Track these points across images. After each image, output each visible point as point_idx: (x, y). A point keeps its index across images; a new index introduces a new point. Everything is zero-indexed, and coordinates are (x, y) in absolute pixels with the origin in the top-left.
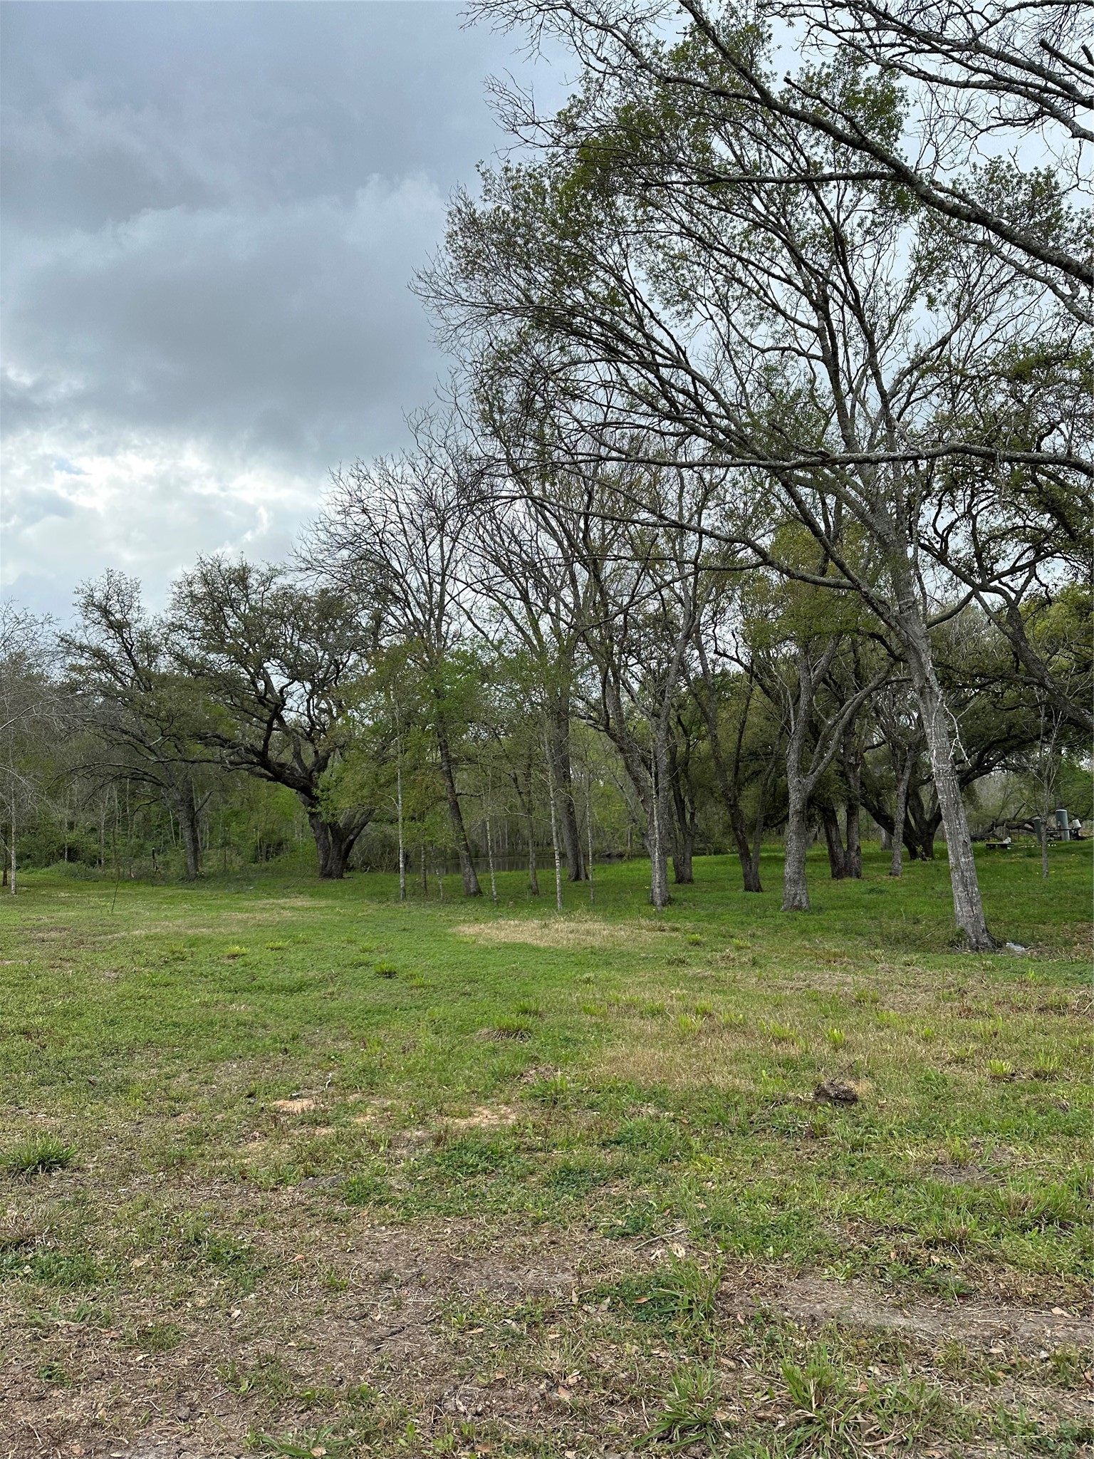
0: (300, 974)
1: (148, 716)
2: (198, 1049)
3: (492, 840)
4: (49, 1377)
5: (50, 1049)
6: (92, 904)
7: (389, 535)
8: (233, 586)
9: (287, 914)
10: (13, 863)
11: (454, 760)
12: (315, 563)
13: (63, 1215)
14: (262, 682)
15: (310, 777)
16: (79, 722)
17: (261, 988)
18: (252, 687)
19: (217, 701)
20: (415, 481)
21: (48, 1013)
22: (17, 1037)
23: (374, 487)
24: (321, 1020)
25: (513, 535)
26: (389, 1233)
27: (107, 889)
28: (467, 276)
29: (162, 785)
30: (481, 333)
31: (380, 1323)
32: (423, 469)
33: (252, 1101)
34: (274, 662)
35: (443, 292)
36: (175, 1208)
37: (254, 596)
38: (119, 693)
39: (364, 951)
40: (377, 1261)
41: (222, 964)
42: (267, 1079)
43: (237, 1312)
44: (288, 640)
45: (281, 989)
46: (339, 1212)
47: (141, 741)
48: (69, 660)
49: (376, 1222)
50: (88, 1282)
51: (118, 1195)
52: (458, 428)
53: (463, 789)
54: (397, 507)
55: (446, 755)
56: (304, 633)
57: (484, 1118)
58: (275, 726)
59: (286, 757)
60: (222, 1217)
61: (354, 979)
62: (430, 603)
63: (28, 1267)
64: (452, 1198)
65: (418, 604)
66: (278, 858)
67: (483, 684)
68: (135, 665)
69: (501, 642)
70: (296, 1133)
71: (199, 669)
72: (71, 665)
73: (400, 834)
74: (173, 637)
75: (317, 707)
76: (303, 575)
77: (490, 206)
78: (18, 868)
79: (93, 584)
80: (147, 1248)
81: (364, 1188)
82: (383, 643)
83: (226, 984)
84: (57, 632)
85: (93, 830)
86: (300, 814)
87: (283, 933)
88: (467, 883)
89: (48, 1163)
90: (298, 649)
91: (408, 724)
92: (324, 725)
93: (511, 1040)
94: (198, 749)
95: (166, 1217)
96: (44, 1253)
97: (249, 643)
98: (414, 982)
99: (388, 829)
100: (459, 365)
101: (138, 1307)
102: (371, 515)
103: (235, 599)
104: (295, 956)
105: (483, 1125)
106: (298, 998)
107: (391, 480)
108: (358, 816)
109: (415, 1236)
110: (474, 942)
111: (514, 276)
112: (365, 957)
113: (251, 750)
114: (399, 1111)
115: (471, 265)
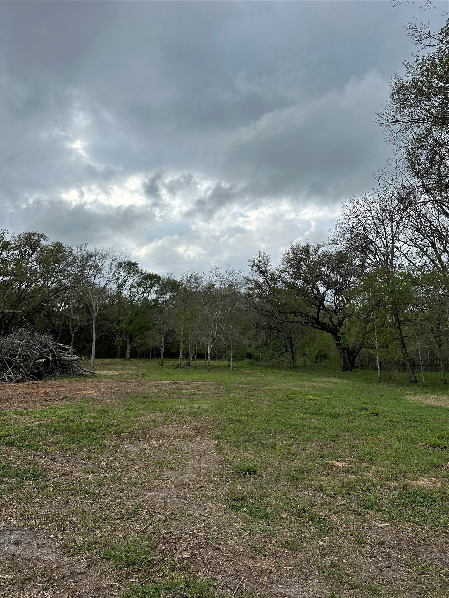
0: (337, 410)
1: (275, 305)
2: (300, 436)
3: (421, 358)
4: (255, 550)
5: (247, 429)
6: (258, 375)
7: (367, 225)
8: (304, 253)
9: (330, 385)
10: (232, 359)
11: (401, 321)
12: (336, 241)
13: (256, 492)
14: (316, 290)
15: (336, 329)
16: (251, 308)
17: (322, 414)
18: (312, 293)
19: (299, 298)
20: (379, 201)
21: (246, 415)
22: (237, 423)
23: (360, 206)
24: (348, 430)
25: (426, 218)
26: (383, 524)
27: (262, 370)
28: (401, 111)
29: (280, 331)
30: (408, 133)
31: (381, 561)
32: (382, 195)
33: (322, 459)
34: (320, 282)
35: (390, 120)
36: (296, 497)
37: (312, 256)
38: (264, 297)
39: (364, 403)
40: (378, 535)
41: (307, 403)
42: (327, 451)
43: (321, 543)
44: (325, 273)
45: (330, 416)
46: (361, 511)
47: (272, 315)
48: (247, 286)
49: (377, 519)
50: (266, 518)
51: (274, 488)
52: (398, 175)
53: (406, 334)
54: (371, 212)
55: (397, 319)
56: (332, 270)
57: (424, 482)
58: (321, 308)
59: (326, 320)
60: (314, 504)
61: (361, 414)
62: (387, 252)
63: (245, 508)
64: (411, 515)
65: (382, 253)
66: (325, 361)
67: (414, 286)
68: (269, 286)
69: (422, 267)
70: (341, 475)
71: (292, 286)
72: (248, 288)
73: (377, 354)
74: (282, 275)
75: (338, 299)
76: (331, 246)
77: (410, 78)
78: (233, 361)
79: (255, 258)
80: (286, 510)
81: (371, 503)
82: (366, 271)
83: (308, 411)
84: (243, 276)
85: (257, 348)
86: (333, 344)
87: (329, 392)
88: (410, 377)
89: (250, 471)
90: (330, 276)
91: (379, 306)
92: (341, 307)
93: (436, 450)
94: (292, 317)
95: (292, 500)
96: (251, 504)
97: (310, 275)
98: (388, 419)
99: (372, 351)
100: (398, 148)
101: (284, 532)
102: (359, 218)
103: (304, 258)
104: (335, 403)
105: (424, 485)
106: (338, 420)
107: (368, 202)
108: (357, 345)
109: (395, 528)
110: (415, 404)
111: (423, 105)
112: (365, 406)
113: (312, 318)
114: (385, 473)
115: (402, 104)
